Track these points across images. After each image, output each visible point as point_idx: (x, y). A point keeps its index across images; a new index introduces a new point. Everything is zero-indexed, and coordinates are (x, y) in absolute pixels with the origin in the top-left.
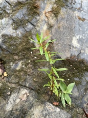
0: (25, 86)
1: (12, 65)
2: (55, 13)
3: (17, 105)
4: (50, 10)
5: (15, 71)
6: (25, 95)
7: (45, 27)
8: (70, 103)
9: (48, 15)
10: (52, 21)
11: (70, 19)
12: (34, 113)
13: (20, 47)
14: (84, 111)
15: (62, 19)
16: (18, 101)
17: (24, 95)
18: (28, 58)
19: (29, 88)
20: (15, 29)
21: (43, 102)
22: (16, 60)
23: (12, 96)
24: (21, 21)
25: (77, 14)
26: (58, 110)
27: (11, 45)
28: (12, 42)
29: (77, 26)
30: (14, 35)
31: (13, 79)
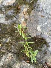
0: (11, 52)
1: (4, 40)
2: (29, 12)
3: (6, 62)
4: (26, 11)
5: (6, 43)
6: (11, 57)
7: (23, 20)
8: (35, 61)
9: (25, 13)
10: (27, 17)
11: (36, 16)
12: (16, 67)
13: (9, 30)
14: (43, 66)
15: (32, 16)
16: (7, 60)
17: (10, 56)
18: (13, 36)
19: (13, 53)
20: (7, 20)
21: (21, 61)
22: (6, 37)
23: (4, 57)
24: (10, 16)
25: (40, 13)
26: (29, 65)
27: (4, 29)
28: (5, 27)
29: (40, 20)
30: (6, 23)
31: (4, 48)
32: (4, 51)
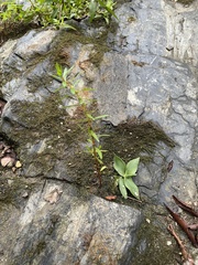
0: (54, 179)
1: (31, 148)
2: (95, 61)
3: (41, 212)
4: (87, 58)
5: (35, 156)
6: (56, 194)
7: (81, 84)
9: (83, 65)
10: (91, 73)
11: (120, 66)
12: (72, 219)
13: (42, 118)
15: (108, 67)
16: (43, 204)
17: (53, 192)
18: (56, 134)
20: (33, 92)
21: (87, 199)
22: (36, 138)
23: (33, 197)
24: (41, 79)
25: (129, 57)
27: (26, 116)
28: (28, 111)
29: (133, 74)
30: (32, 100)
31: (32, 170)
32: (33, 181)
